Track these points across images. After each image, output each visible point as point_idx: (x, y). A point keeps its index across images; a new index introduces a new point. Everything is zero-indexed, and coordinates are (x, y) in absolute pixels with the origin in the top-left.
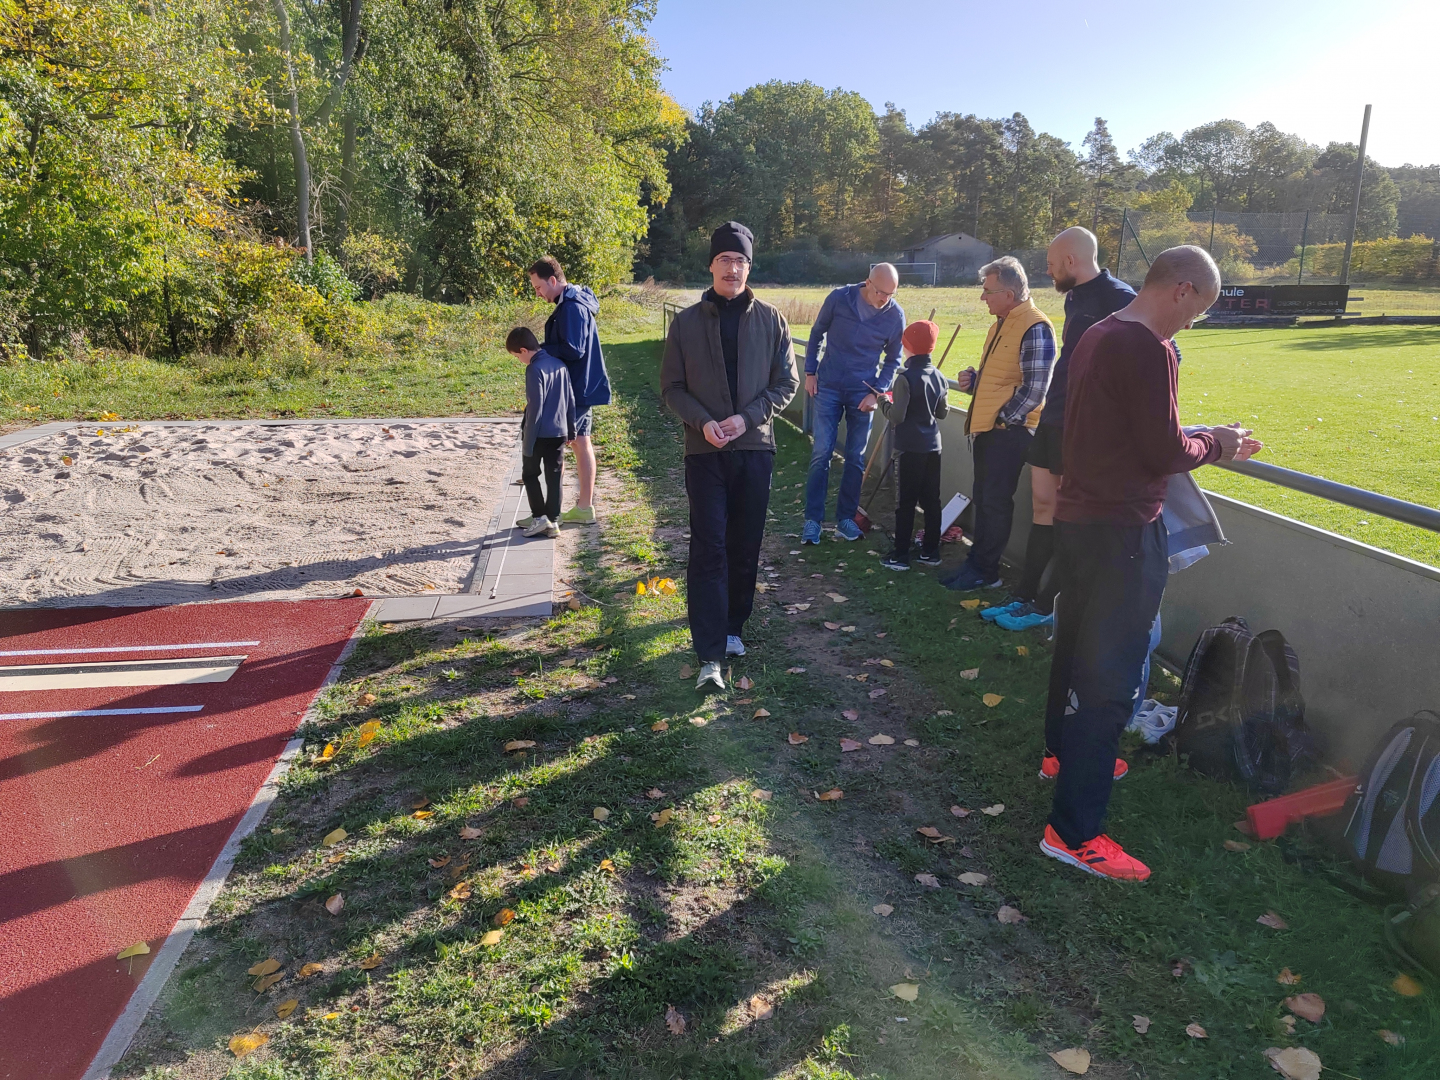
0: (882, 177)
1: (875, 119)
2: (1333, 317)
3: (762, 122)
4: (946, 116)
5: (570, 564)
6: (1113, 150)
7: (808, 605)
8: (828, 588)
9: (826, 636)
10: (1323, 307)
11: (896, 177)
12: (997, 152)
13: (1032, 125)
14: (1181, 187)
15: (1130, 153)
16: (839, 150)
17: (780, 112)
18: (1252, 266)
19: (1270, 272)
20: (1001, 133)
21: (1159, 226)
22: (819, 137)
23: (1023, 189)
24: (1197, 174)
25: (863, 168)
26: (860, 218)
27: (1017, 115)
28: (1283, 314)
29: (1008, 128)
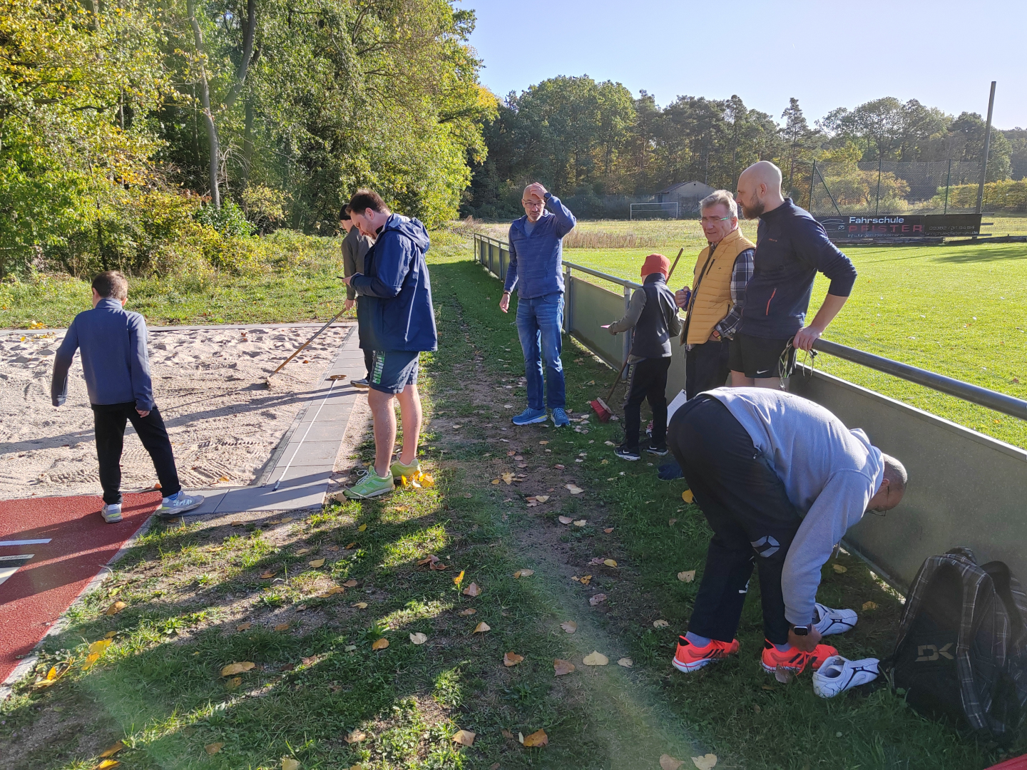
0: (639, 142)
1: (633, 102)
2: (971, 238)
3: (552, 105)
4: (684, 98)
5: (351, 455)
6: (803, 120)
7: (546, 498)
8: (567, 478)
9: (559, 531)
10: (963, 230)
11: (648, 142)
12: (720, 123)
13: (744, 103)
14: (853, 145)
15: (816, 122)
16: (607, 124)
17: (564, 97)
18: (906, 201)
19: (919, 206)
20: (724, 110)
21: (838, 174)
22: (592, 115)
23: (738, 149)
24: (865, 137)
25: (624, 136)
26: (623, 172)
27: (734, 97)
28: (933, 235)
29: (728, 106)
